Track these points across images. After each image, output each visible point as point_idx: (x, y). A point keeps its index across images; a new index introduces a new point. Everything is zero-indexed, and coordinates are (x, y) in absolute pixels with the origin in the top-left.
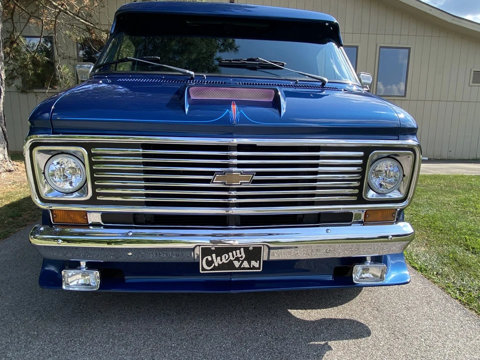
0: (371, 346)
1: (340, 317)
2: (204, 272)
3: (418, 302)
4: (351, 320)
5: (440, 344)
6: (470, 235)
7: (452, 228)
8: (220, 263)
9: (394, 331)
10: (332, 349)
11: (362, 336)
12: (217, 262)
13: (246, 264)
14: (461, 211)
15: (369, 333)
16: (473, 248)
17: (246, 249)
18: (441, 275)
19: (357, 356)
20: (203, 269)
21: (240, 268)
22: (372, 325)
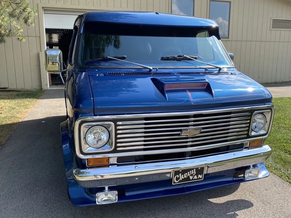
0: (255, 211)
1: (235, 199)
2: (174, 184)
3: (270, 186)
4: (241, 200)
5: (286, 205)
6: (286, 143)
7: (275, 139)
8: (183, 178)
9: (264, 202)
10: (238, 215)
11: (250, 207)
12: (182, 177)
13: (196, 177)
14: (277, 126)
15: (253, 205)
16: (289, 151)
17: (197, 169)
18: (277, 169)
19: (251, 216)
20: (174, 183)
21: (192, 180)
22: (252, 200)
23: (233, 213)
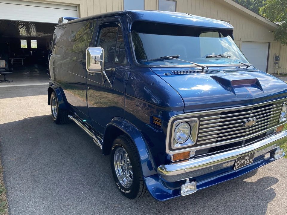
2: (235, 169)
8: (241, 163)
13: (248, 162)
21: (246, 164)
23: (269, 188)
